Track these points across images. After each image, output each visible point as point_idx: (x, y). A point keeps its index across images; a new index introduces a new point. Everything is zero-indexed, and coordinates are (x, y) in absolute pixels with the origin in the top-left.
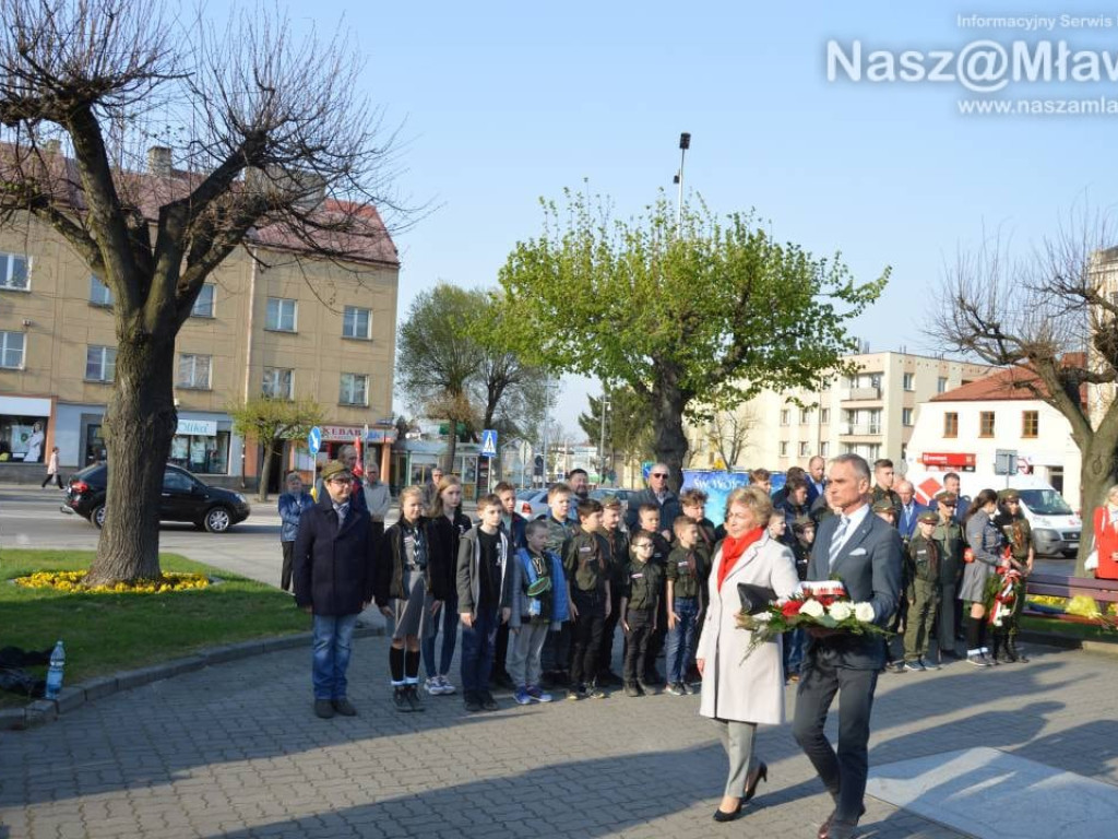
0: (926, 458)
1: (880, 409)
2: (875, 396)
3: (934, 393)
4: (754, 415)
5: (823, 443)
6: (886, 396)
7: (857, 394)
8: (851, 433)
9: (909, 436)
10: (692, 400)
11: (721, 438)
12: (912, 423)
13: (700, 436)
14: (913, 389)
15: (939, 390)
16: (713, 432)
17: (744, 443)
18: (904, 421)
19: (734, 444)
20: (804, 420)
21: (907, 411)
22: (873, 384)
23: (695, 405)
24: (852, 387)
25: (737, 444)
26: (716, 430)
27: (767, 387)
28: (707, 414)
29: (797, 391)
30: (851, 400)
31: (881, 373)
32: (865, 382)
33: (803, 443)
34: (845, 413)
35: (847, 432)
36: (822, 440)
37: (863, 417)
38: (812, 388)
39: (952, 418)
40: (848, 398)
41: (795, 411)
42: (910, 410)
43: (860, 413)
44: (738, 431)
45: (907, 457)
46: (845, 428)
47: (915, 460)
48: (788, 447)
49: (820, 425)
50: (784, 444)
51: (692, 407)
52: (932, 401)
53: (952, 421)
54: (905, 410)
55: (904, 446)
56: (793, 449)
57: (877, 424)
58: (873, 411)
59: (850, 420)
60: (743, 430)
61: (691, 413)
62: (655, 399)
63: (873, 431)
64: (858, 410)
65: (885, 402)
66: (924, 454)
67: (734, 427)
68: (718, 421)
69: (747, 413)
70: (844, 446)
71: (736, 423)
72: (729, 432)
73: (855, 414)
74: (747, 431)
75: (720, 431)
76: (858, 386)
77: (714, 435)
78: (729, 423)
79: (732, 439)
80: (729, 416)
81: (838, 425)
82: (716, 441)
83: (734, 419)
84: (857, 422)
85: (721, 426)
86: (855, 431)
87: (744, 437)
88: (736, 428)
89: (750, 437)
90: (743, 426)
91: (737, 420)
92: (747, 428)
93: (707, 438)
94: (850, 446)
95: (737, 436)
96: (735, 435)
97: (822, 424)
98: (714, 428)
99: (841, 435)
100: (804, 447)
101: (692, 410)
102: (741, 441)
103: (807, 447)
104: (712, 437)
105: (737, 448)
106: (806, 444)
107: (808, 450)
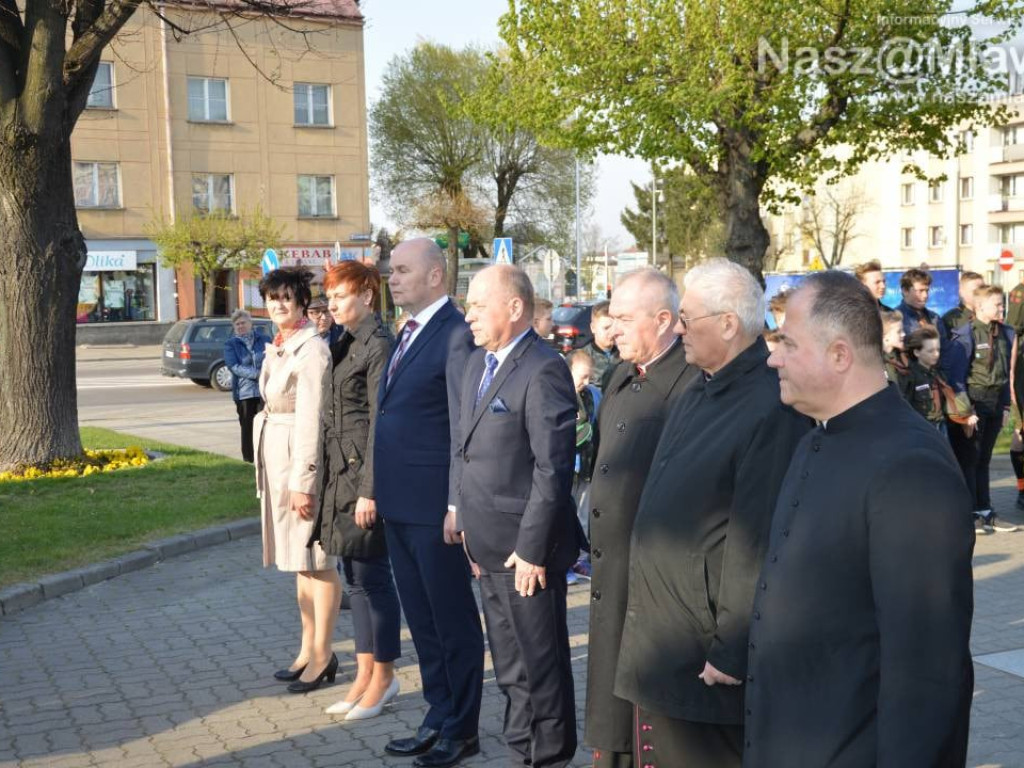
4: (863, 193)
5: (964, 227)
7: (1014, 152)
8: (1005, 209)
10: (772, 178)
11: (818, 229)
13: (788, 230)
16: (806, 222)
17: (849, 234)
19: (836, 236)
20: (936, 198)
23: (775, 183)
24: (1006, 143)
25: (841, 236)
26: (811, 218)
30: (1005, 162)
33: (935, 229)
34: (996, 180)
35: (1000, 208)
36: (963, 222)
40: (1001, 160)
41: (921, 189)
43: (1019, 180)
44: (841, 218)
46: (996, 202)
48: (912, 235)
49: (959, 202)
50: (908, 231)
51: (771, 187)
56: (921, 237)
59: (1004, 191)
60: (848, 215)
61: (771, 194)
62: (721, 177)
64: (1015, 175)
67: (835, 212)
68: (813, 206)
69: (853, 192)
70: (995, 228)
71: (838, 206)
72: (828, 220)
73: (1011, 182)
74: (853, 218)
75: (815, 218)
76: (1015, 142)
77: (808, 226)
78: (828, 206)
79: (834, 230)
80: (827, 197)
81: (985, 199)
82: (810, 234)
83: (835, 201)
84: (1014, 194)
85: (817, 212)
86: (1012, 206)
87: (850, 225)
88: (838, 213)
89: (858, 225)
90: (847, 211)
91: (840, 203)
92: (854, 213)
93: (797, 231)
94: (1005, 227)
95: (840, 226)
96: (838, 224)
97: (961, 199)
98: (808, 216)
99: (990, 213)
100: (937, 234)
101: (773, 192)
102: (845, 232)
103: (940, 234)
104: (805, 228)
105: (841, 242)
106: (940, 229)
107: (942, 237)
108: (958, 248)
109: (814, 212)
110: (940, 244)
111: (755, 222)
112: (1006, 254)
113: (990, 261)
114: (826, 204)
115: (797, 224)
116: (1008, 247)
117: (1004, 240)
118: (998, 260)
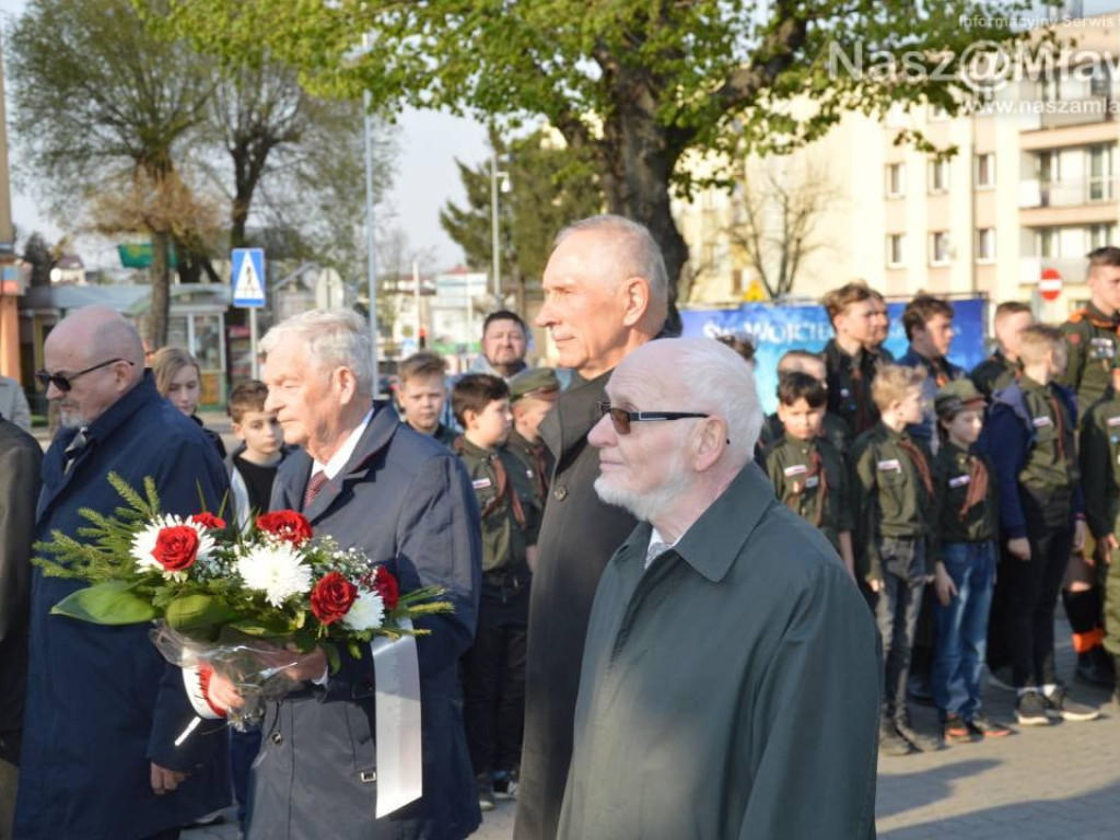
1: (1110, 144)
4: (826, 178)
5: (983, 232)
8: (1045, 203)
10: (688, 151)
11: (756, 236)
13: (709, 235)
16: (736, 224)
17: (805, 244)
19: (785, 246)
20: (937, 184)
22: (1094, 90)
23: (694, 162)
24: (1046, 99)
25: (792, 247)
26: (744, 217)
28: (721, 177)
29: (922, 116)
30: (1044, 129)
32: (1074, 87)
33: (938, 235)
34: (1029, 158)
35: (1037, 201)
36: (981, 224)
37: (1072, 167)
38: (952, 107)
40: (1038, 126)
41: (916, 164)
43: (1066, 157)
44: (792, 217)
46: (1031, 192)
48: (903, 245)
49: (974, 192)
50: (896, 238)
56: (916, 248)
57: (1105, 178)
58: (1095, 148)
59: (1043, 175)
60: (803, 214)
61: (685, 179)
63: (1096, 194)
64: (1059, 150)
67: (782, 209)
68: (746, 199)
69: (809, 177)
70: (1030, 234)
71: (787, 199)
72: (772, 223)
73: (1054, 160)
74: (811, 218)
75: (751, 217)
76: (1058, 97)
77: (739, 231)
78: (771, 199)
79: (781, 236)
80: (770, 184)
81: (1013, 188)
82: (743, 243)
83: (781, 191)
84: (1059, 179)
85: (753, 208)
86: (1056, 197)
87: (807, 227)
88: (787, 211)
89: (818, 229)
90: (802, 207)
91: (788, 193)
92: (812, 210)
93: (723, 239)
94: (1045, 231)
95: (791, 230)
96: (787, 227)
97: (979, 187)
98: (738, 215)
99: (1023, 209)
100: (941, 243)
101: (689, 174)
102: (799, 241)
103: (946, 242)
104: (735, 234)
105: (791, 256)
106: (945, 236)
107: (950, 248)
108: (975, 267)
109: (748, 209)
110: (945, 260)
111: (665, 224)
112: (1049, 274)
113: (1023, 285)
114: (766, 196)
115: (722, 229)
116: (1050, 264)
117: (1045, 252)
118: (1036, 285)
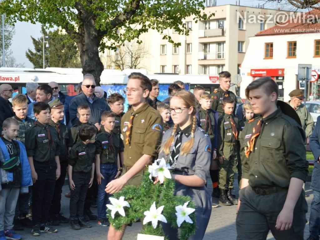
0: (253, 73)
1: (223, 42)
2: (221, 34)
3: (258, 31)
4: (144, 48)
5: (188, 66)
6: (227, 34)
7: (209, 33)
8: (205, 58)
9: (242, 59)
11: (123, 64)
12: (244, 51)
13: (109, 63)
14: (244, 28)
15: (261, 29)
16: (117, 60)
17: (137, 67)
18: (239, 50)
19: (131, 68)
20: (175, 51)
21: (240, 43)
22: (219, 26)
24: (206, 28)
26: (119, 59)
27: (154, 29)
28: (114, 46)
29: (170, 31)
30: (205, 37)
31: (225, 19)
32: (214, 25)
33: (175, 66)
34: (201, 45)
35: (203, 58)
36: (187, 64)
37: (213, 48)
39: (270, 46)
40: (203, 36)
41: (170, 46)
42: (243, 42)
43: (211, 45)
44: (133, 59)
45: (241, 72)
46: (201, 55)
47: (246, 74)
48: (166, 69)
49: (186, 54)
50: (163, 67)
52: (257, 36)
53: (270, 48)
54: (239, 42)
55: (239, 65)
57: (222, 52)
58: (219, 43)
59: (205, 50)
60: (137, 58)
63: (219, 57)
64: (210, 43)
65: (226, 38)
66: (252, 70)
68: (120, 53)
69: (139, 47)
70: (201, 67)
71: (132, 54)
72: (127, 60)
73: (208, 46)
74: (139, 60)
75: (122, 59)
76: (209, 28)
78: (128, 53)
80: (128, 49)
81: (197, 54)
82: (119, 66)
83: (130, 51)
84: (209, 52)
85: (122, 56)
86: (208, 57)
88: (132, 57)
90: (136, 56)
92: (139, 57)
93: (113, 65)
94: (205, 66)
96: (132, 62)
99: (199, 60)
100: (176, 69)
104: (117, 63)
106: (177, 67)
107: (178, 70)
111: (97, 59)
114: (126, 52)
117: (205, 72)
